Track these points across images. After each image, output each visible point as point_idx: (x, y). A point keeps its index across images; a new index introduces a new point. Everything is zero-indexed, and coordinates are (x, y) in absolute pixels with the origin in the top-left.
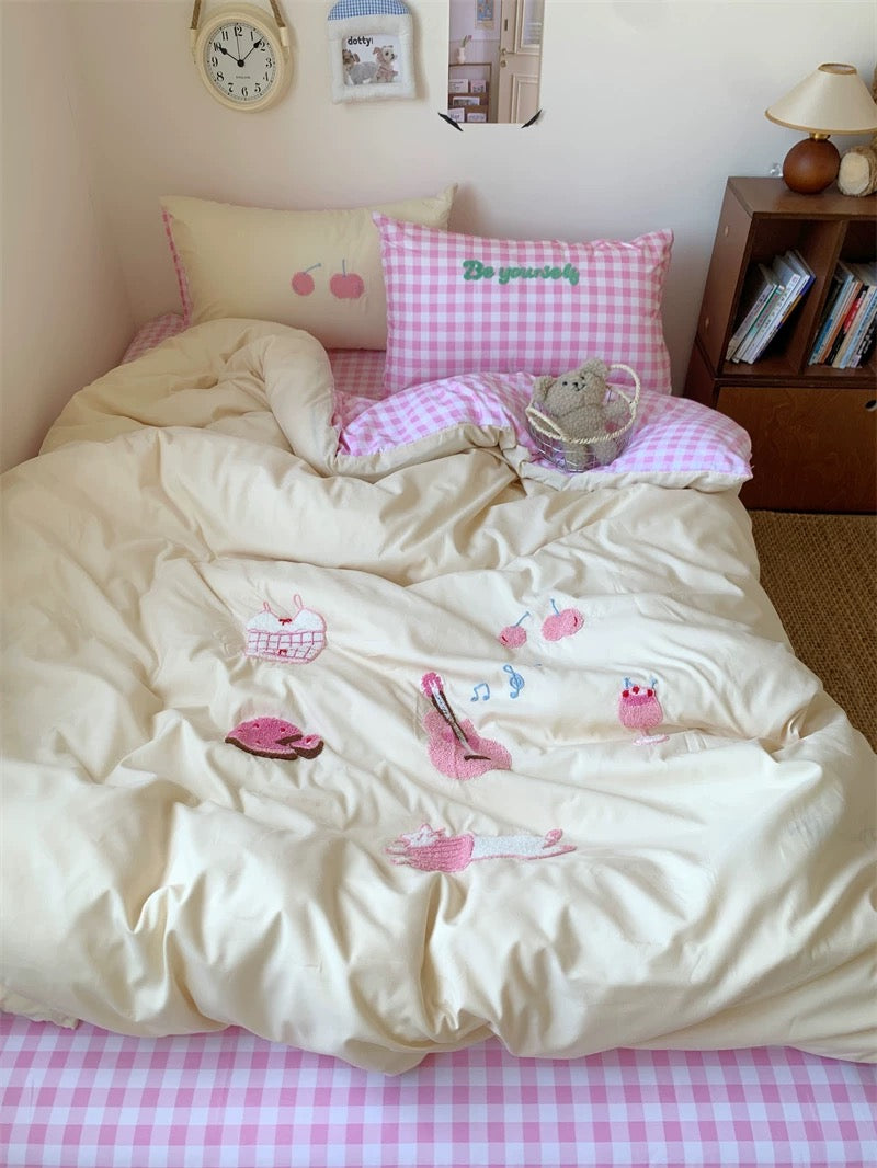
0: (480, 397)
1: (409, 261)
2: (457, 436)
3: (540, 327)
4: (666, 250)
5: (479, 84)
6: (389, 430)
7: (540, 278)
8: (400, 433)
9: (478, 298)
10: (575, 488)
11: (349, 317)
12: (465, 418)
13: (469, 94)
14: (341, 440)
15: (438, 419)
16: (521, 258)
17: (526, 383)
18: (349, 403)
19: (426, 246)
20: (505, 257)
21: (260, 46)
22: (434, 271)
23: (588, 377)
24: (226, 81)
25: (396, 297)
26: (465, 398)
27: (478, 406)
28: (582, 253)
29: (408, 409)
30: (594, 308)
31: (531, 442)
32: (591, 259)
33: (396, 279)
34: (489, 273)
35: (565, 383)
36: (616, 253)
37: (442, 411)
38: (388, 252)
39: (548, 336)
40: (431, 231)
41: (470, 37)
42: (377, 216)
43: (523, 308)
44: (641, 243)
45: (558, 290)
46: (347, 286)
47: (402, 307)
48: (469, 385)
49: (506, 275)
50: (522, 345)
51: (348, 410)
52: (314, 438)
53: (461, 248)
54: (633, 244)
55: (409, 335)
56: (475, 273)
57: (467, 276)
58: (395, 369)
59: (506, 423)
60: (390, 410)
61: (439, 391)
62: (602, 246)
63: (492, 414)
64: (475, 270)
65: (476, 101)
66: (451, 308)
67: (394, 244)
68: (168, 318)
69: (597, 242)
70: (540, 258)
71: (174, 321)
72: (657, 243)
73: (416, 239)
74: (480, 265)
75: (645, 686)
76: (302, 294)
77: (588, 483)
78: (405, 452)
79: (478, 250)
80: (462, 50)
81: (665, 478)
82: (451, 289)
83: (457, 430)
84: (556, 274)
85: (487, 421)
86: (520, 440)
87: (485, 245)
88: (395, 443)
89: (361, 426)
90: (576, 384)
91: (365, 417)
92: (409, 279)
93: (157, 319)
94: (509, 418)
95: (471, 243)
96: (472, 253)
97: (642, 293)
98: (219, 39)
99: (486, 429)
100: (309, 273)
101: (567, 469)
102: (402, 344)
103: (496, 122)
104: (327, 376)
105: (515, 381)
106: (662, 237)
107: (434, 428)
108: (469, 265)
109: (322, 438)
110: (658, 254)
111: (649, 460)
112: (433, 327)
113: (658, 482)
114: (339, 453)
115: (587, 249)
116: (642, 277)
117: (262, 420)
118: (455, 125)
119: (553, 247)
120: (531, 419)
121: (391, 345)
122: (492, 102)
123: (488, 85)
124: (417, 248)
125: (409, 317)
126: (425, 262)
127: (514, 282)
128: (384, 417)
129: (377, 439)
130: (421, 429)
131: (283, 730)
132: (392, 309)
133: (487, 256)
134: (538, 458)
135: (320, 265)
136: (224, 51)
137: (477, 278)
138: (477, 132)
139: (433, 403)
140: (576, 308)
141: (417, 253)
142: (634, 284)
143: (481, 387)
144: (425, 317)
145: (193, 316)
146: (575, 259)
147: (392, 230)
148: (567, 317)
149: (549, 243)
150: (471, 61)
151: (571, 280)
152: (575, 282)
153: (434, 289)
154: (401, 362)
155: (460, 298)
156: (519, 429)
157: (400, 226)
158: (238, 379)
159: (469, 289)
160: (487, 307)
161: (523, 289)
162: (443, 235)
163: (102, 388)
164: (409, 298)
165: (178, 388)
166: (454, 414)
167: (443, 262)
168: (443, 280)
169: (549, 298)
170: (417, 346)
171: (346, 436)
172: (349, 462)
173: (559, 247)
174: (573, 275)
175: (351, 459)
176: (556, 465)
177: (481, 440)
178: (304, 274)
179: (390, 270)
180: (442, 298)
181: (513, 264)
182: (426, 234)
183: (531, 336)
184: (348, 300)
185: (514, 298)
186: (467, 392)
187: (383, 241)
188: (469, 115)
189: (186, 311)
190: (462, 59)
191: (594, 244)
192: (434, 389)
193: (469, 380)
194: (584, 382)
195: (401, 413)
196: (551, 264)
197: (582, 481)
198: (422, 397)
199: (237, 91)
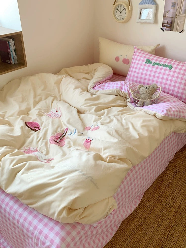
5: (170, 22)
9: (146, 68)
13: (167, 24)
21: (125, 10)
24: (118, 16)
41: (169, 11)
49: (155, 64)
56: (148, 62)
65: (169, 25)
74: (150, 61)
75: (91, 139)
76: (116, 61)
80: (167, 14)
82: (141, 65)
98: (118, 8)
103: (173, 31)
108: (147, 60)
118: (163, 31)
122: (172, 26)
123: (172, 22)
127: (156, 66)
131: (37, 125)
136: (118, 10)
137: (148, 63)
138: (168, 33)
150: (168, 16)
152: (170, 69)
155: (142, 67)
159: (145, 65)
178: (118, 57)
188: (167, 29)
190: (167, 16)
199: (119, 18)
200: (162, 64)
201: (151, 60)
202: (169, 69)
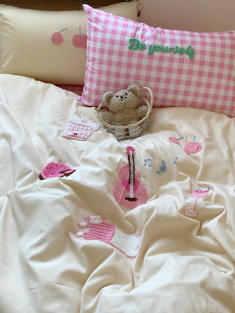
3: (168, 81)
7: (172, 53)
45: (182, 61)
56: (135, 47)
140: (190, 72)
151: (190, 56)
161: (161, 59)
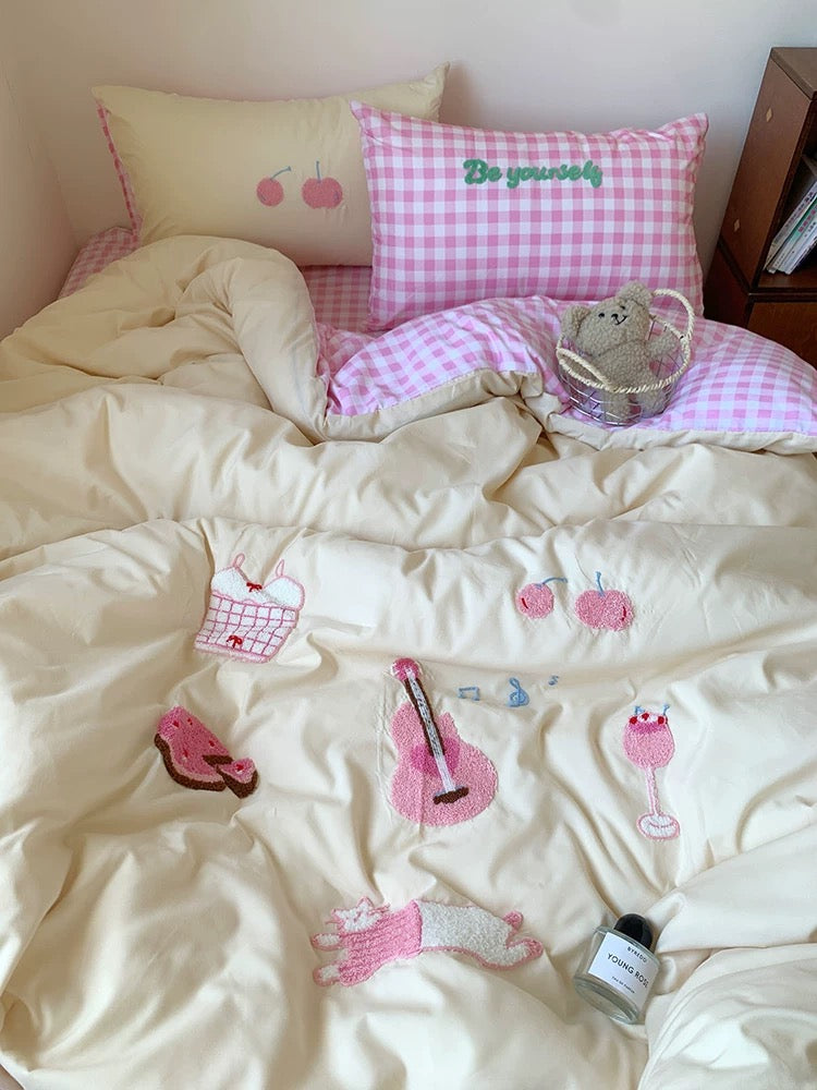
0: (496, 334)
1: (398, 162)
2: (473, 387)
4: (700, 139)
6: (387, 379)
8: (402, 381)
9: (482, 206)
10: (619, 445)
11: (326, 229)
12: (483, 364)
14: (330, 394)
15: (449, 366)
16: (532, 156)
17: (547, 310)
18: (334, 341)
19: (417, 143)
20: (513, 155)
22: (429, 174)
23: (630, 305)
25: (383, 206)
26: (479, 337)
27: (496, 346)
28: (605, 147)
29: (409, 350)
30: (619, 215)
31: (561, 388)
32: (615, 154)
33: (382, 184)
34: (495, 175)
35: (602, 315)
36: (644, 146)
37: (454, 355)
38: (372, 152)
39: (566, 250)
40: (424, 123)
42: (356, 106)
43: (536, 216)
44: (671, 132)
46: (323, 193)
47: (391, 218)
48: (483, 319)
49: (515, 176)
50: (534, 262)
51: (333, 351)
52: (297, 394)
53: (459, 144)
54: (662, 133)
55: (400, 253)
57: (469, 180)
58: (383, 294)
59: (531, 368)
60: (386, 352)
61: (446, 328)
62: (625, 138)
63: (515, 356)
64: (478, 171)
66: (450, 218)
67: (378, 141)
68: (115, 232)
69: (619, 132)
70: (554, 154)
71: (121, 236)
72: (690, 131)
73: (406, 134)
74: (483, 164)
76: (270, 204)
77: (635, 440)
78: (410, 407)
79: (481, 146)
81: (737, 439)
83: (473, 379)
84: (574, 174)
85: (508, 366)
86: (547, 385)
87: (489, 139)
88: (397, 397)
89: (353, 375)
90: (616, 316)
91: (357, 363)
92: (399, 185)
93: (102, 235)
94: (535, 361)
95: (472, 138)
96: (473, 151)
97: (675, 195)
99: (507, 375)
100: (277, 178)
101: (607, 423)
102: (392, 263)
104: (306, 309)
105: (533, 308)
106: (696, 123)
107: (444, 377)
108: (471, 164)
109: (307, 393)
110: (692, 145)
111: (714, 414)
112: (429, 242)
113: (727, 441)
114: (329, 413)
115: (609, 142)
116: (675, 174)
117: (231, 366)
119: (569, 140)
120: (562, 362)
121: (378, 264)
124: (406, 146)
125: (400, 230)
126: (418, 163)
127: (525, 185)
128: (380, 362)
129: (374, 392)
130: (428, 378)
132: (378, 221)
133: (492, 154)
134: (569, 407)
135: (289, 169)
137: (480, 181)
139: (440, 344)
141: (408, 152)
142: (666, 184)
143: (496, 321)
144: (419, 231)
145: (143, 233)
146: (596, 154)
147: (376, 123)
148: (588, 227)
149: (563, 135)
152: (597, 183)
153: (429, 196)
154: (391, 285)
156: (547, 373)
157: (386, 118)
158: (200, 312)
159: (471, 195)
160: (493, 217)
162: (437, 129)
163: (36, 330)
164: (399, 207)
165: (130, 327)
166: (468, 358)
167: (439, 163)
168: (440, 184)
169: (567, 205)
170: (410, 265)
171: (335, 389)
172: (341, 423)
173: (576, 140)
174: (595, 175)
175: (344, 419)
176: (592, 416)
177: (501, 387)
179: (374, 173)
180: (439, 207)
181: (523, 163)
182: (417, 127)
183: (545, 251)
184: (323, 209)
185: (525, 205)
186: (481, 328)
187: (365, 138)
189: (134, 225)
191: (615, 134)
192: (440, 324)
193: (480, 312)
194: (625, 313)
195: (400, 356)
196: (568, 162)
197: (627, 439)
198: (426, 336)
200: (548, 168)
201: (485, 160)
202: (590, 186)
